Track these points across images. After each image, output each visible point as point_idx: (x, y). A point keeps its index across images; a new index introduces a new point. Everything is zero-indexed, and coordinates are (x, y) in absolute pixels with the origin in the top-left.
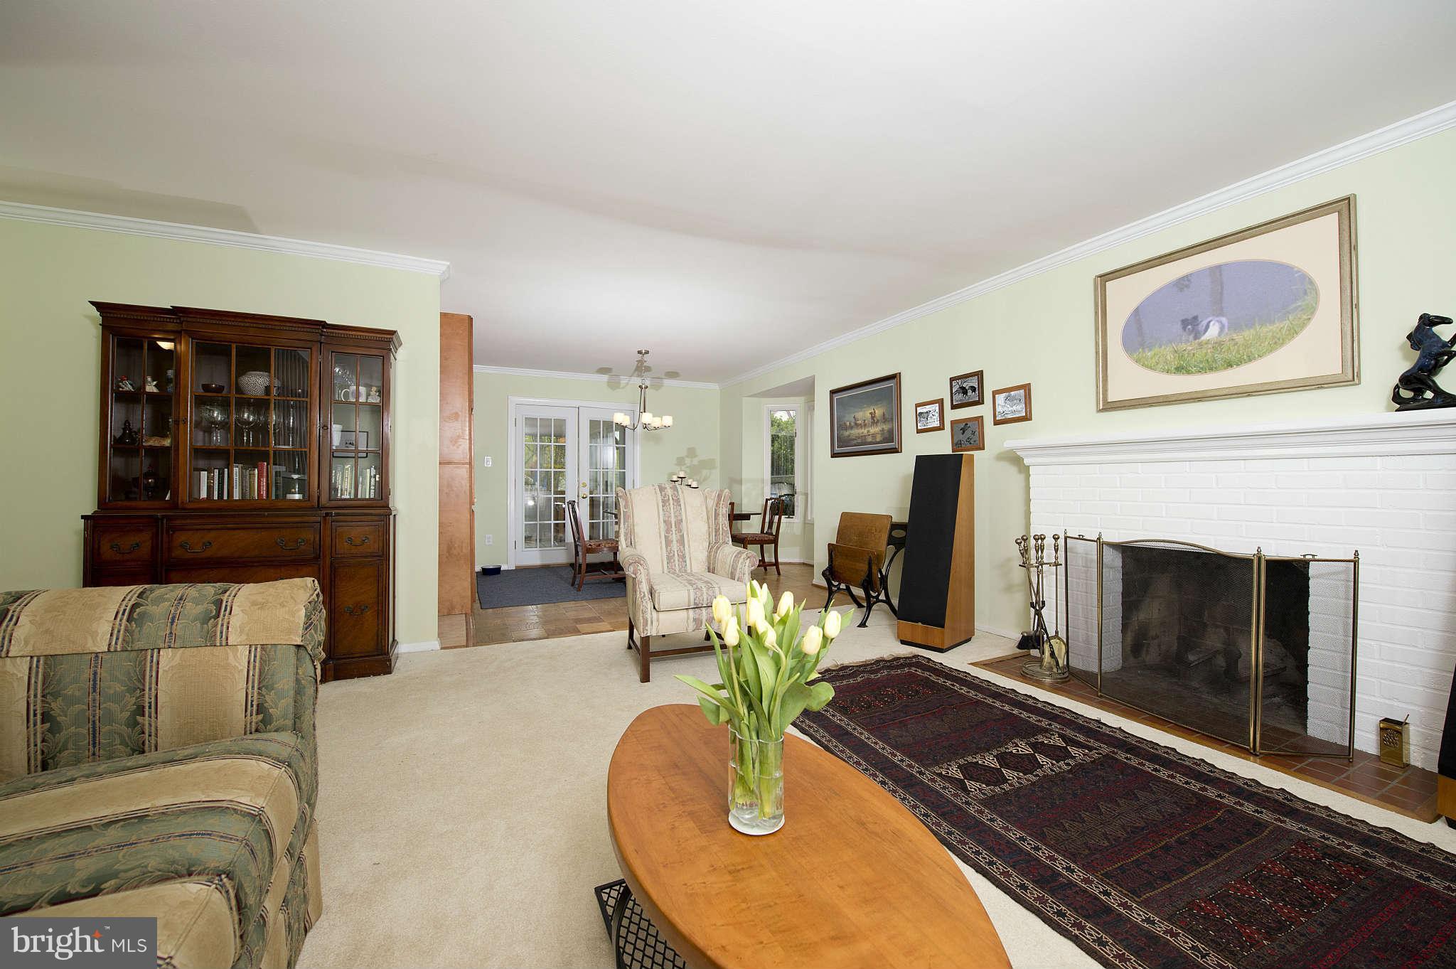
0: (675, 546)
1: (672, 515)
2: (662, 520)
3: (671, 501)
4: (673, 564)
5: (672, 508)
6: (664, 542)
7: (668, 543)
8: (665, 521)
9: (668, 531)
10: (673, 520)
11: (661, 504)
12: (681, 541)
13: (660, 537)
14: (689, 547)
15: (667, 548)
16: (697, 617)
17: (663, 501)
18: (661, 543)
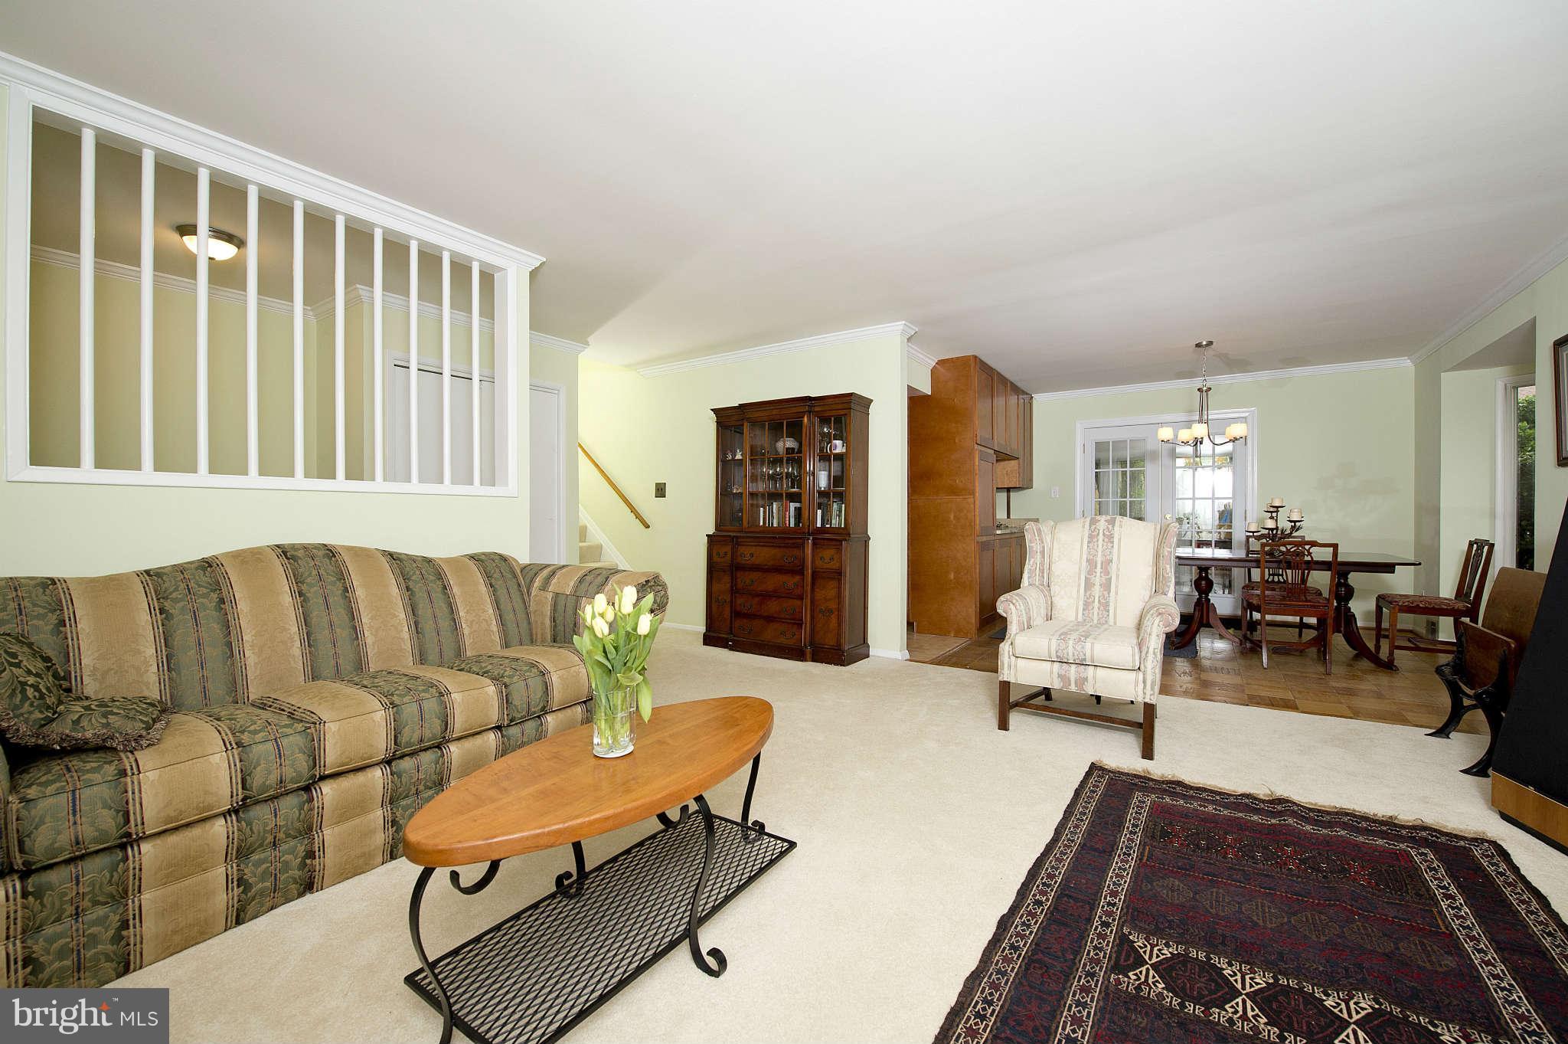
0: (1097, 591)
1: (1100, 553)
2: (1084, 557)
3: (1101, 537)
4: (1091, 611)
5: (1100, 546)
6: (1083, 585)
7: (1088, 585)
8: (1088, 561)
9: (1091, 571)
10: (1099, 559)
11: (1086, 540)
12: (1107, 586)
13: (1079, 578)
14: (1117, 593)
15: (1085, 591)
16: (1063, 673)
17: (1091, 537)
18: (1079, 585)
